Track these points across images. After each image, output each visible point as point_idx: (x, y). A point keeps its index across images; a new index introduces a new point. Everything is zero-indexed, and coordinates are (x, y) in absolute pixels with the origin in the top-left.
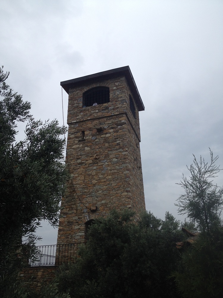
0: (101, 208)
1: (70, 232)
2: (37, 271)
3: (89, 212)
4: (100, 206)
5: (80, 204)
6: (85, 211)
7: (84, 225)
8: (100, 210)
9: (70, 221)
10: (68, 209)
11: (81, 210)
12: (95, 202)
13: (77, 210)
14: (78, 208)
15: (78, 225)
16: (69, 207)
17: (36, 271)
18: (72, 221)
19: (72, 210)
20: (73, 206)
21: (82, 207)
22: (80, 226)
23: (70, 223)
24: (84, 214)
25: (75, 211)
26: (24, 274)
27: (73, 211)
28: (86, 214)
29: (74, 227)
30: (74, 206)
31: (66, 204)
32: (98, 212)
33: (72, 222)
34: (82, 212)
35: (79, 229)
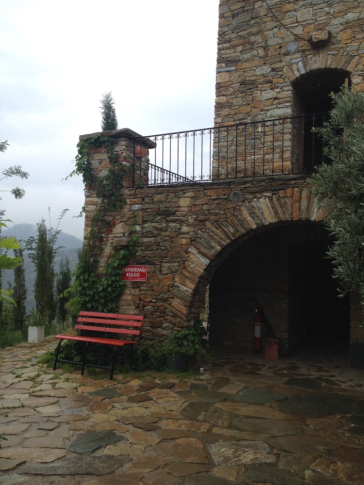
0: (343, 36)
1: (249, 109)
2: (176, 196)
3: (303, 51)
4: (342, 31)
5: (276, 30)
6: (292, 47)
7: (290, 88)
8: (339, 42)
9: (248, 79)
10: (240, 48)
11: (278, 46)
12: (322, 18)
13: (266, 48)
14: (269, 43)
15: (272, 89)
16: (241, 41)
17: (173, 195)
18: (252, 79)
19: (252, 49)
20: (253, 39)
21: (282, 38)
22: (278, 90)
23: (248, 86)
24: (288, 58)
25: (261, 52)
26: (141, 204)
27: (255, 52)
28: (294, 56)
29: (259, 94)
30: (259, 38)
31: (234, 35)
32: (333, 47)
33: (253, 83)
34: (283, 51)
35: (276, 98)
